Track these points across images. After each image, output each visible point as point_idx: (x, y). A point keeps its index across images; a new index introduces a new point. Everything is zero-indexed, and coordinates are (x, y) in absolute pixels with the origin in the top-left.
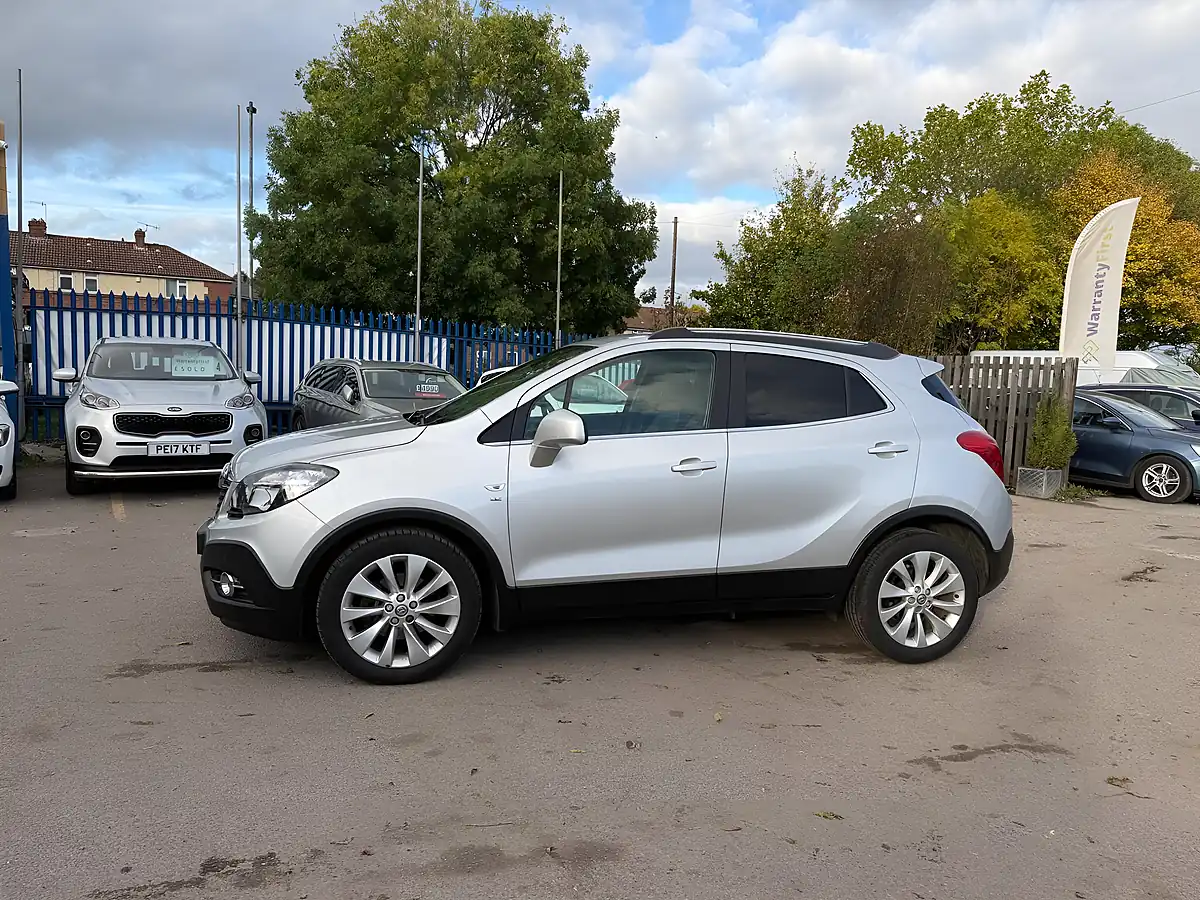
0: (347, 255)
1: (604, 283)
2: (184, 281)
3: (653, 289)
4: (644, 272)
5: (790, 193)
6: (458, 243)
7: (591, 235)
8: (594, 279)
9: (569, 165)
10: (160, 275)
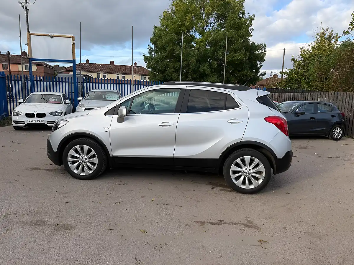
0: (167, 66)
1: (246, 70)
2: (145, 76)
3: (265, 72)
4: (262, 66)
5: (319, 37)
6: (197, 61)
7: (241, 56)
8: (242, 69)
9: (233, 34)
10: (139, 74)
